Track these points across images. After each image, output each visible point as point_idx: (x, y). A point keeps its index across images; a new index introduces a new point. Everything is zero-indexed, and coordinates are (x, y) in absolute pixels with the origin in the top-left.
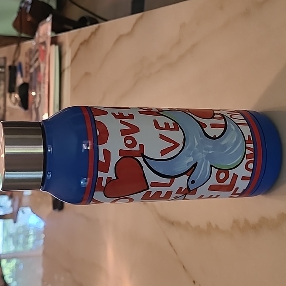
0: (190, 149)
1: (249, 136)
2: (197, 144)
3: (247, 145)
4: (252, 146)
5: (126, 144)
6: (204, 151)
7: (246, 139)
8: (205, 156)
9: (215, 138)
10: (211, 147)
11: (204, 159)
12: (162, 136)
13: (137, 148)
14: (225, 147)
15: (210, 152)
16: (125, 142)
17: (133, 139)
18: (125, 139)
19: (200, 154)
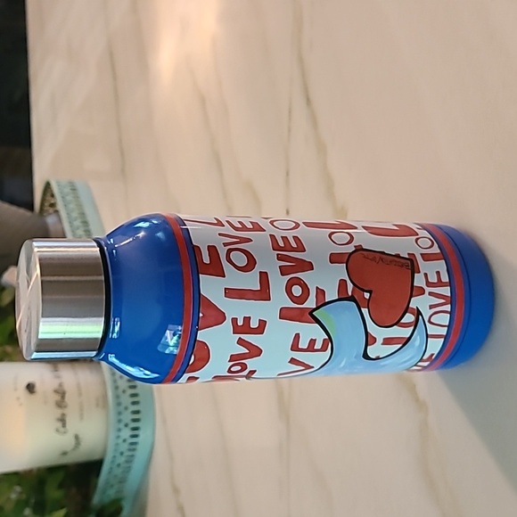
9: (376, 359)
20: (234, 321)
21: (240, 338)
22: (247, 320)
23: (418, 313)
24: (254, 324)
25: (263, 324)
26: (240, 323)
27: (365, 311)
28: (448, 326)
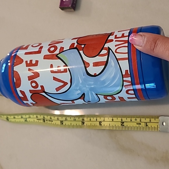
0: (76, 86)
1: (127, 71)
2: (81, 82)
3: (124, 79)
4: (129, 79)
5: (32, 87)
6: (87, 86)
7: (124, 73)
8: (89, 89)
9: (95, 75)
10: (93, 83)
11: (89, 91)
12: (55, 79)
13: (39, 88)
14: (104, 82)
15: (93, 86)
16: (31, 85)
17: (36, 82)
18: (31, 83)
19: (85, 88)
20: (26, 62)
21: (29, 68)
22: (31, 61)
23: (109, 49)
24: (34, 62)
25: (37, 62)
26: (28, 62)
27: (81, 52)
28: (128, 53)
